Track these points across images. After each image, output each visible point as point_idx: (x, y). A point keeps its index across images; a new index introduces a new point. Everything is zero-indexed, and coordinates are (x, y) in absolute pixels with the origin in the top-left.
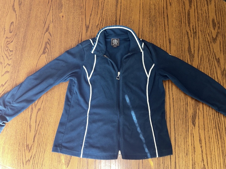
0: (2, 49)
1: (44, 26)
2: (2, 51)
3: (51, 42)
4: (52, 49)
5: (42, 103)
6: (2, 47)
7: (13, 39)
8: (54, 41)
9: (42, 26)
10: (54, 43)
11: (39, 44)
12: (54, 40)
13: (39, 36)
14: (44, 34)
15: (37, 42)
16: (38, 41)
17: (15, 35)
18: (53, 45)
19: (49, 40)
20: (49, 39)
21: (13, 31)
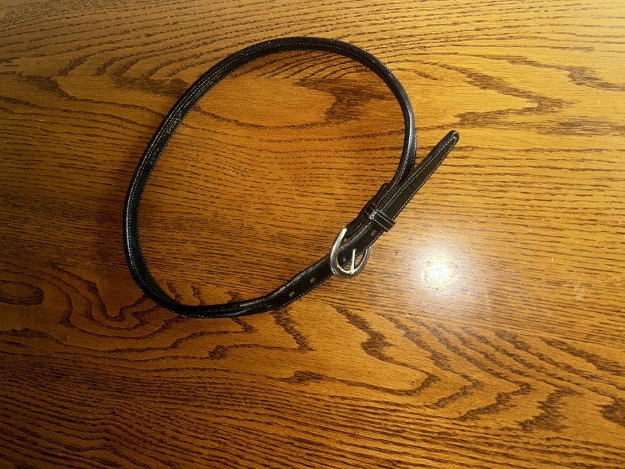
0: (130, 350)
1: (27, 104)
2: (143, 351)
3: (120, 53)
4: (161, 45)
5: (531, 63)
6: (118, 351)
7: (77, 283)
8: (114, 39)
9: (26, 117)
10: (127, 36)
11: (124, 124)
12: (109, 39)
13: (78, 130)
14: (71, 98)
15: (110, 135)
16: (104, 134)
17: (56, 273)
18: (137, 41)
19: (105, 66)
20: (100, 71)
21: (30, 285)
